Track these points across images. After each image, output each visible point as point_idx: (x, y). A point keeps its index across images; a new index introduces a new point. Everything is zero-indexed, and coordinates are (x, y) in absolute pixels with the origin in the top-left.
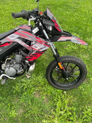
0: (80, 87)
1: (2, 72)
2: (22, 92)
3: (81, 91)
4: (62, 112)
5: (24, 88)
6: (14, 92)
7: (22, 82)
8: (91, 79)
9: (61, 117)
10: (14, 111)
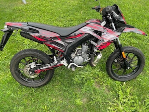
0: (139, 79)
1: (71, 61)
2: (83, 83)
3: (140, 82)
4: (126, 100)
5: (84, 80)
6: (75, 83)
7: (80, 75)
8: (147, 71)
9: (125, 105)
10: (79, 99)
